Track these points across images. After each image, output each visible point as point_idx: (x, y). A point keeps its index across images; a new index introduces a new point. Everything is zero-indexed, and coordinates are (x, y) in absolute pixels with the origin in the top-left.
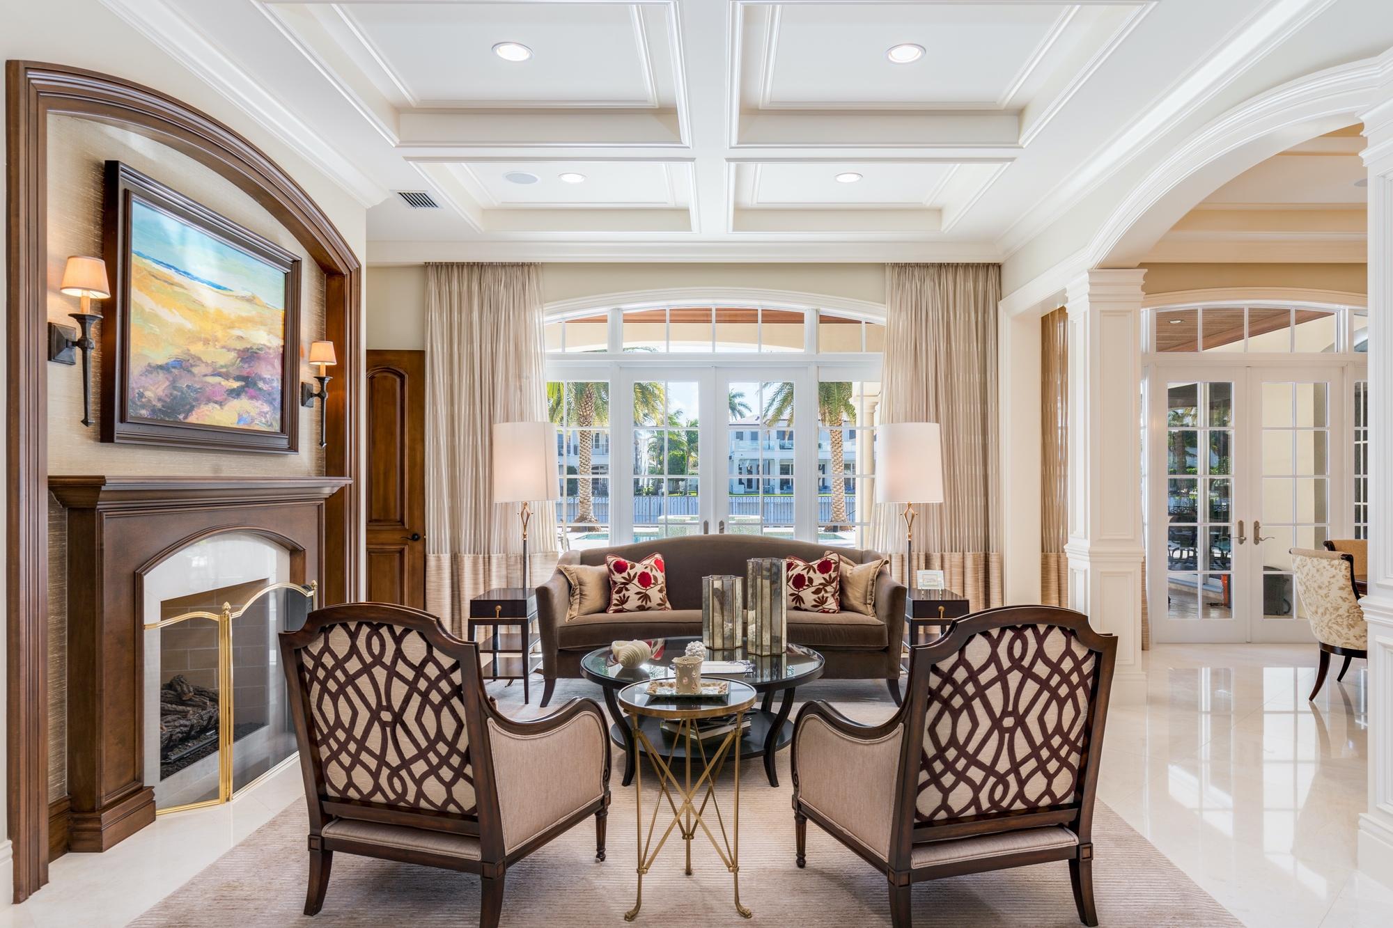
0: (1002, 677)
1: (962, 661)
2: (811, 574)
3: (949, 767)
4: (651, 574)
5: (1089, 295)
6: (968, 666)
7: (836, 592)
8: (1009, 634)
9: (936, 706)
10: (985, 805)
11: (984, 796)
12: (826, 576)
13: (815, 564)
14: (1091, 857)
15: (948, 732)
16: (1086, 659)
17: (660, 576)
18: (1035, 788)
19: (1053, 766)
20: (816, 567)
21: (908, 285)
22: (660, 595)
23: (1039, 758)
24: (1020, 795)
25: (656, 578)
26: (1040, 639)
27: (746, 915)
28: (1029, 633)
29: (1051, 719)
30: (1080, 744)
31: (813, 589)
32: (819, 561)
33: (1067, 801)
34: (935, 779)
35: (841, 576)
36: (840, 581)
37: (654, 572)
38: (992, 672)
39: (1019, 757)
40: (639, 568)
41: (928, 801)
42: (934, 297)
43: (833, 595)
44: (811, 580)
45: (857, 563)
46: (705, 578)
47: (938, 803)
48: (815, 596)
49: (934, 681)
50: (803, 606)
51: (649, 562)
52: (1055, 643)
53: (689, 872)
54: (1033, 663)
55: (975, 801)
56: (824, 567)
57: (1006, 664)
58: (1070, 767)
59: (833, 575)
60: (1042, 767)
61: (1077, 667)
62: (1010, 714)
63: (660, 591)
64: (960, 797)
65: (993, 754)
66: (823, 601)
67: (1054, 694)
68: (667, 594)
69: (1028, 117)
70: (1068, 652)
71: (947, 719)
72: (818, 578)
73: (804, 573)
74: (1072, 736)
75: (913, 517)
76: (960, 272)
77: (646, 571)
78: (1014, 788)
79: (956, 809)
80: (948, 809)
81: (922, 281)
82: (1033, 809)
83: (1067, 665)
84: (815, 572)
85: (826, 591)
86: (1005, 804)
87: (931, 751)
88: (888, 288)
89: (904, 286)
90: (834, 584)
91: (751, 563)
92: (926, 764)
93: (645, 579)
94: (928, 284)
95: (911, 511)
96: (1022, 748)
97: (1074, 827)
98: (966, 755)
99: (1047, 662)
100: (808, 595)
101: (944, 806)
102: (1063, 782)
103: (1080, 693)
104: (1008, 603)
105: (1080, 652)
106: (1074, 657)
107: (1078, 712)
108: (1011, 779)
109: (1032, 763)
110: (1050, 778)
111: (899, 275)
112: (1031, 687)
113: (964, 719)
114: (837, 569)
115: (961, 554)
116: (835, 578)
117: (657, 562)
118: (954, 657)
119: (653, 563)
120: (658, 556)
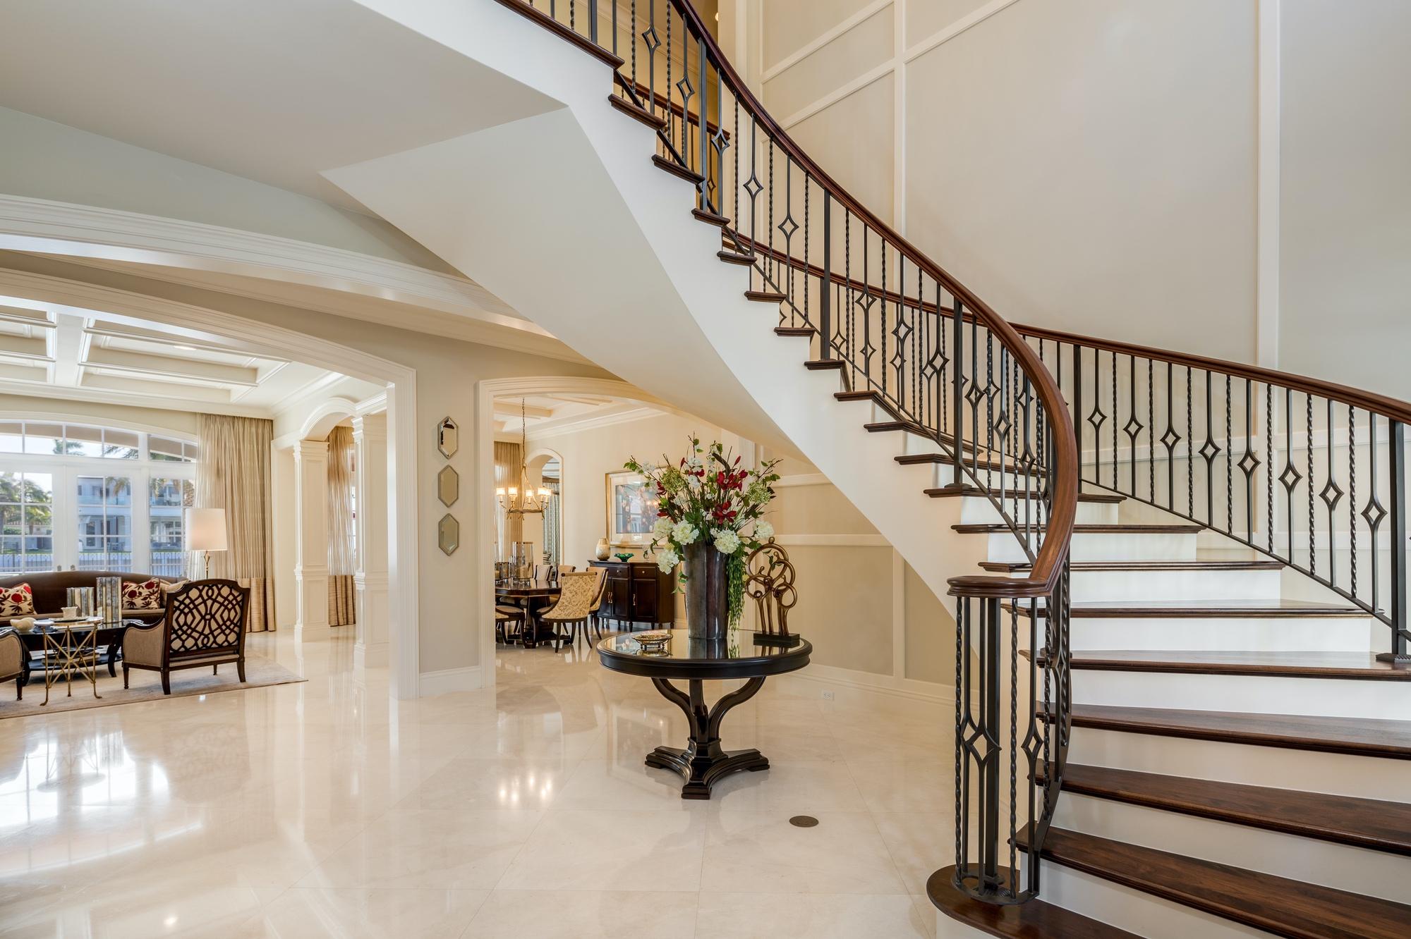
0: (204, 602)
1: (188, 597)
2: (141, 590)
3: (184, 632)
4: (22, 595)
5: (301, 452)
6: (190, 599)
7: (157, 599)
8: (206, 588)
9: (178, 612)
10: (200, 645)
11: (199, 642)
12: (151, 590)
13: (143, 584)
14: (244, 661)
15: (183, 621)
16: (238, 596)
17: (29, 596)
18: (221, 639)
19: (227, 632)
20: (144, 586)
21: (212, 426)
22: (30, 607)
23: (221, 629)
24: (215, 642)
25: (25, 597)
26: (219, 590)
27: (99, 698)
28: (215, 588)
29: (225, 615)
30: (238, 624)
31: (142, 598)
32: (146, 583)
33: (235, 644)
34: (179, 637)
35: (161, 590)
36: (161, 593)
37: (24, 594)
38: (200, 600)
39: (213, 629)
40: (12, 591)
41: (176, 645)
42: (230, 435)
43: (155, 601)
44: (140, 593)
45: (172, 583)
46: (69, 590)
47: (181, 645)
48: (144, 601)
49: (176, 604)
50: (135, 607)
51: (21, 588)
52: (225, 591)
53: (69, 695)
54: (217, 597)
55: (196, 644)
56: (150, 586)
57: (206, 597)
58: (235, 632)
59: (156, 590)
60: (223, 632)
61: (235, 598)
62: (208, 614)
63: (29, 604)
64: (190, 643)
65: (202, 627)
66: (148, 604)
67: (226, 607)
68: (34, 606)
69: (259, 373)
70: (231, 593)
71: (182, 616)
72: (145, 592)
73: (136, 589)
74: (235, 621)
75: (209, 558)
76: (247, 423)
77: (18, 593)
78: (212, 639)
79: (188, 647)
80: (185, 647)
81: (222, 424)
82: (220, 646)
83: (231, 598)
84: (143, 588)
85: (150, 598)
86: (209, 645)
87: (176, 627)
88: (198, 425)
89: (209, 426)
90: (156, 595)
91: (98, 580)
92: (176, 632)
93: (17, 598)
94: (226, 427)
95: (208, 554)
96: (214, 626)
97: (238, 653)
98: (191, 628)
99: (222, 597)
100: (138, 601)
101: (183, 646)
102: (232, 637)
103: (237, 607)
104: (209, 578)
105: (236, 594)
106: (233, 595)
107: (237, 614)
108: (210, 636)
109: (219, 631)
110: (227, 636)
111: (206, 419)
112: (216, 606)
113: (190, 616)
114: (158, 586)
115: (249, 579)
116: (157, 592)
117: (25, 588)
118: (185, 595)
119: (23, 589)
120: (26, 585)
